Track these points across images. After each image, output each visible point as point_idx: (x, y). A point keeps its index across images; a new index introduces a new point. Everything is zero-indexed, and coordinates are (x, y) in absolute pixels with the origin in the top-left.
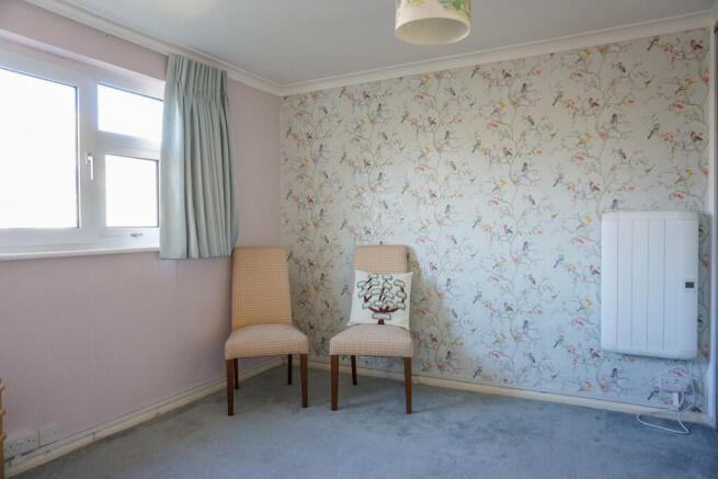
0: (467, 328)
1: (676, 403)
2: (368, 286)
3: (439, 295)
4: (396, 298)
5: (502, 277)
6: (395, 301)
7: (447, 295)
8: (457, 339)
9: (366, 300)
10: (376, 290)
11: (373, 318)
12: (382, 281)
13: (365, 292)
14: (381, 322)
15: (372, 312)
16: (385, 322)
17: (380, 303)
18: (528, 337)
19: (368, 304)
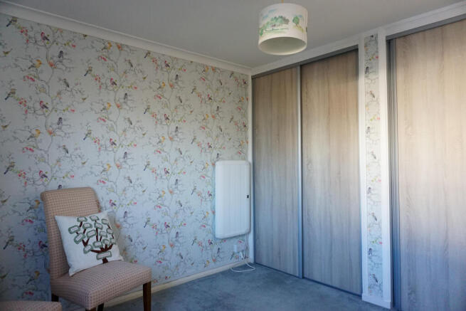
0: (140, 248)
1: (242, 257)
2: (82, 230)
3: (118, 227)
4: (108, 235)
5: (163, 205)
6: (108, 238)
7: (125, 225)
8: (133, 259)
9: (85, 244)
10: (91, 231)
11: (98, 259)
12: (93, 223)
13: (81, 236)
14: (105, 261)
15: (96, 254)
16: (109, 259)
17: (99, 244)
18: (179, 243)
19: (88, 248)
